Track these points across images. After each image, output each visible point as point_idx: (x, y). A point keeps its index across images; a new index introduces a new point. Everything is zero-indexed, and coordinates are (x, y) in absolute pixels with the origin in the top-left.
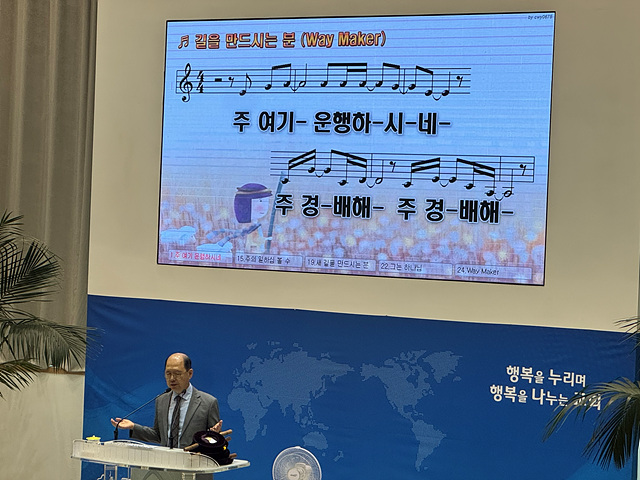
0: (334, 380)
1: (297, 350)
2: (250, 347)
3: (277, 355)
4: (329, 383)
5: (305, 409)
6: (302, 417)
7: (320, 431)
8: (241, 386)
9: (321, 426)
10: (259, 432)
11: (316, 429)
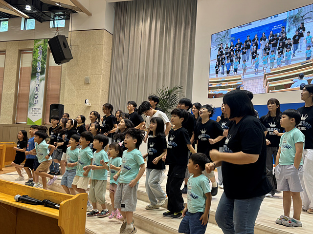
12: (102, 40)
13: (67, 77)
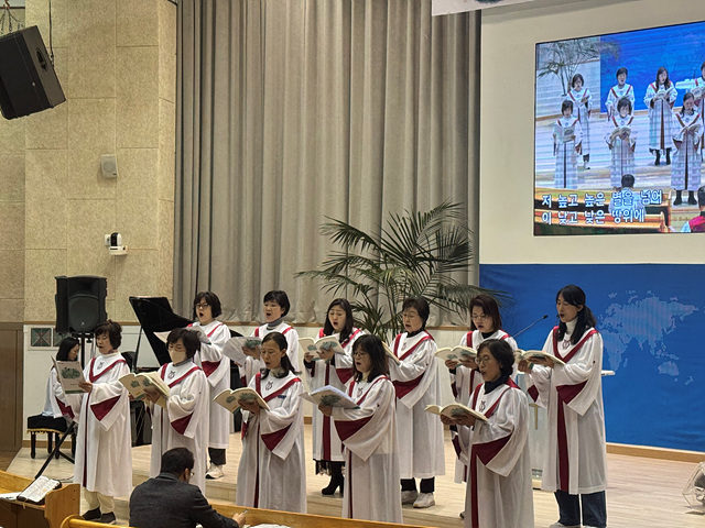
0: (682, 318)
1: (650, 296)
2: (611, 296)
3: (633, 302)
4: (678, 321)
5: (659, 344)
6: (656, 350)
7: (673, 360)
8: (604, 328)
9: (672, 356)
10: (621, 364)
11: (669, 359)
12: (154, 31)
13: (30, 157)
